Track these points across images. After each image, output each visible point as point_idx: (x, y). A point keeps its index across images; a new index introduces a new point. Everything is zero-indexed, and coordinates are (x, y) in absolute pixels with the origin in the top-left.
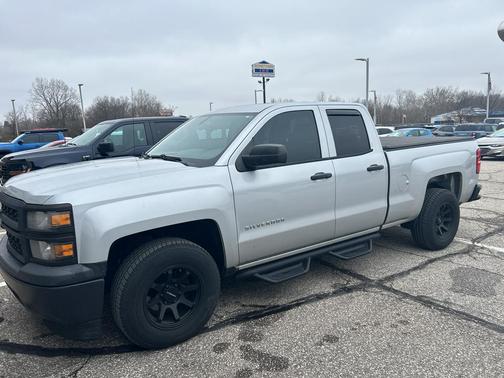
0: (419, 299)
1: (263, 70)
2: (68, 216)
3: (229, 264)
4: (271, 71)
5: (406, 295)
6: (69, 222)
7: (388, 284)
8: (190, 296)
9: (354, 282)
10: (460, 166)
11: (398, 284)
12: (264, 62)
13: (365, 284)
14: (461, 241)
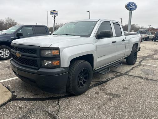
0: (138, 77)
1: (54, 13)
2: (58, 51)
3: (94, 68)
4: (57, 13)
5: (135, 76)
6: (58, 53)
7: (128, 74)
8: (86, 78)
9: (118, 74)
10: (137, 41)
11: (130, 73)
12: (54, 10)
13: (121, 74)
14: (137, 63)
